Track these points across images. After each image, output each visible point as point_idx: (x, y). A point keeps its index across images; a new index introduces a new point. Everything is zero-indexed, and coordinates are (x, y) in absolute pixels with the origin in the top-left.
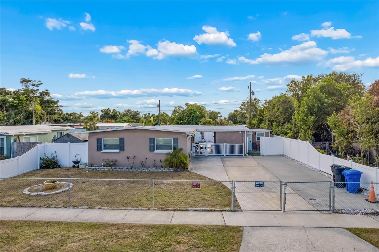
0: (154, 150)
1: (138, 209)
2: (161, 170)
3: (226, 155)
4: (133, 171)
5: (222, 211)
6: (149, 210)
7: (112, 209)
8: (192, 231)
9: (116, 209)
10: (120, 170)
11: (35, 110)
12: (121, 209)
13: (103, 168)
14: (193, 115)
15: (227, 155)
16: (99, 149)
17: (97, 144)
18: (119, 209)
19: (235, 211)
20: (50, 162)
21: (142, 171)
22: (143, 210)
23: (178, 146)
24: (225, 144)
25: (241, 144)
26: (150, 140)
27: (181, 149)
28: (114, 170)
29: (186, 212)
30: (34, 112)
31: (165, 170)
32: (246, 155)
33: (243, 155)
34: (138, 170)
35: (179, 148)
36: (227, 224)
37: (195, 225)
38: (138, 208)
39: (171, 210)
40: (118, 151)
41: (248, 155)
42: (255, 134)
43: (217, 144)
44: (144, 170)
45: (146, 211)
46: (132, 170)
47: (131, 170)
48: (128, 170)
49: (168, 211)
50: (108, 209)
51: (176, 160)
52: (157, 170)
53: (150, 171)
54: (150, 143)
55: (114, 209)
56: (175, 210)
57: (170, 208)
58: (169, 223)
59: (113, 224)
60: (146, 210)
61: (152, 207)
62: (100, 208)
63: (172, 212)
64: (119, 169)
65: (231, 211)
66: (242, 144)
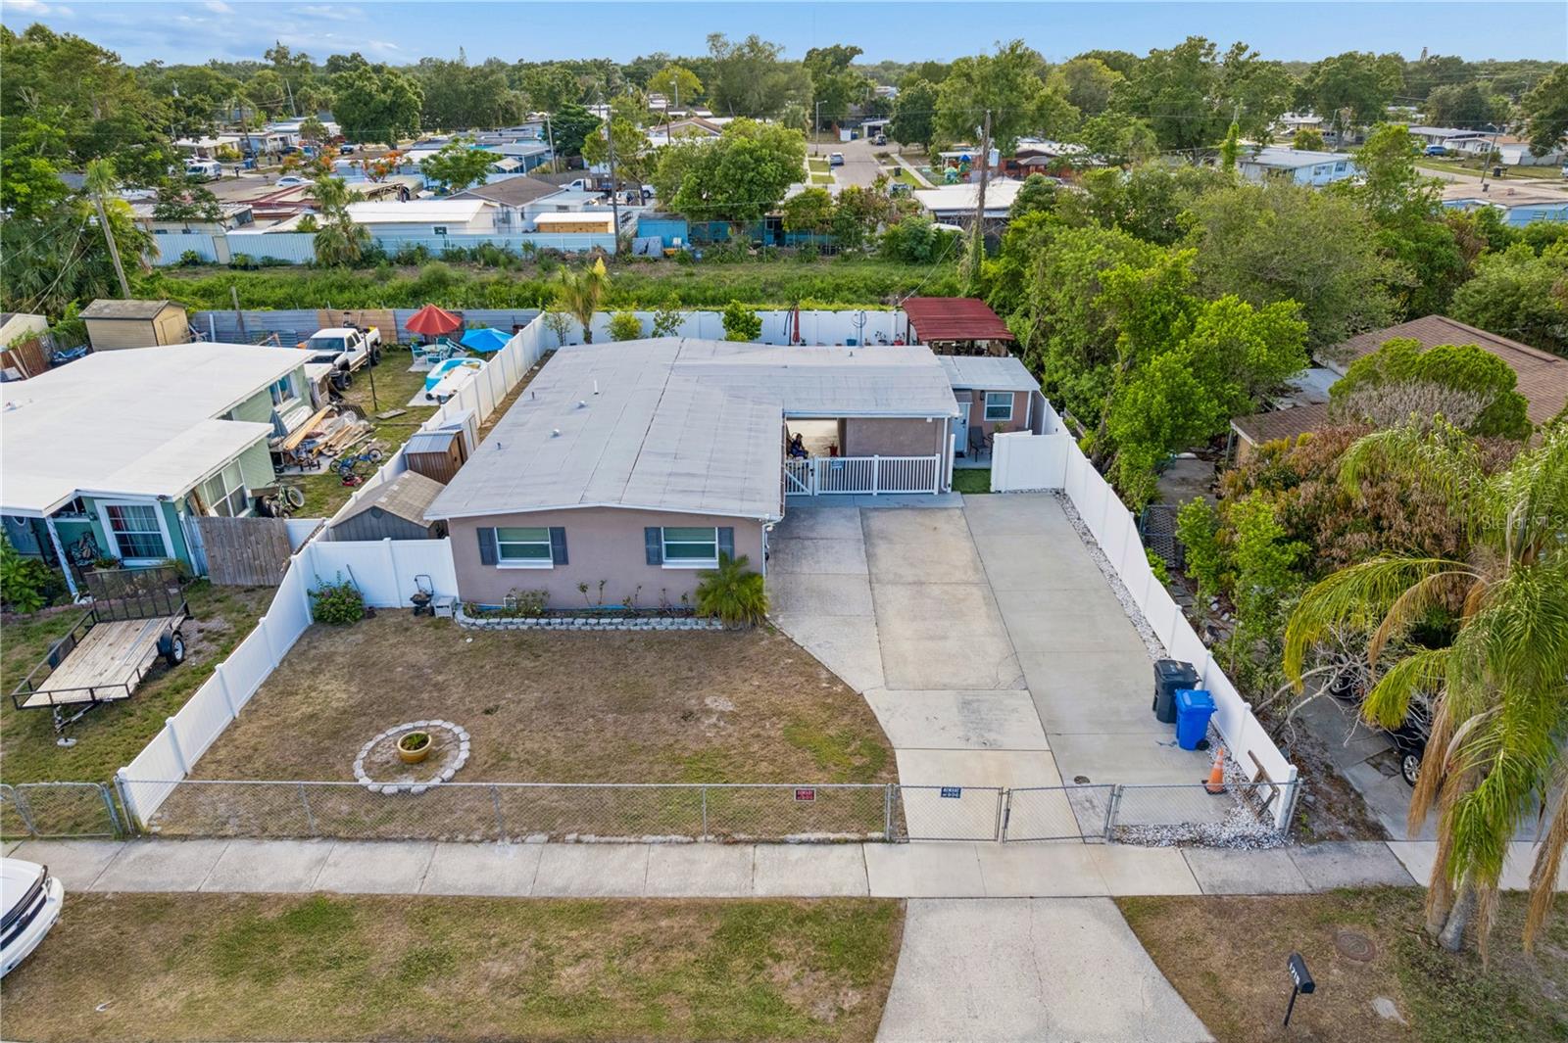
0: (660, 562)
1: (670, 842)
2: (687, 628)
3: (880, 491)
4: (604, 630)
5: (862, 842)
6: (696, 842)
7: (609, 843)
8: (800, 921)
9: (619, 843)
10: (562, 627)
11: (109, 218)
12: (630, 843)
13: (511, 623)
14: (751, 174)
15: (884, 491)
16: (489, 559)
17: (481, 545)
18: (624, 843)
19: (891, 841)
20: (342, 607)
21: (630, 630)
22: (682, 843)
23: (732, 551)
24: (876, 458)
25: (929, 458)
26: (647, 534)
27: (744, 559)
28: (548, 628)
29: (783, 849)
30: (107, 227)
31: (700, 628)
32: (945, 492)
33: (936, 491)
34: (620, 627)
35: (737, 555)
36: (873, 894)
37: (805, 898)
38: (668, 838)
39: (747, 842)
40: (547, 564)
41: (949, 490)
42: (982, 399)
43: (850, 459)
44: (638, 628)
45: (689, 846)
46: (601, 628)
47: (596, 628)
48: (588, 628)
49: (740, 846)
50: (599, 843)
51: (731, 603)
52: (675, 627)
53: (654, 628)
54: (647, 541)
55: (614, 843)
56: (755, 843)
57: (742, 836)
58: (747, 893)
59: (629, 903)
60: (689, 843)
61: (702, 833)
62: (578, 841)
63: (750, 849)
64: (562, 624)
65: (883, 841)
66: (932, 458)
